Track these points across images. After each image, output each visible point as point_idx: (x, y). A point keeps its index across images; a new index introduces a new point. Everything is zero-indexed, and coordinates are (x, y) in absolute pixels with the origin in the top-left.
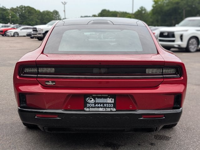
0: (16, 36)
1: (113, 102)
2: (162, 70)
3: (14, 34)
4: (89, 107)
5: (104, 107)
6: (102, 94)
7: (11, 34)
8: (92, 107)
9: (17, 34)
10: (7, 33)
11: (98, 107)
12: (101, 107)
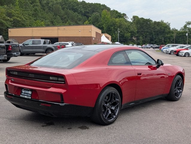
0: (187, 56)
1: (31, 93)
2: (58, 78)
3: (185, 54)
4: (22, 95)
5: (27, 96)
6: (27, 88)
7: (182, 54)
8: (23, 95)
9: (188, 54)
10: (179, 54)
11: (25, 95)
12: (26, 96)
